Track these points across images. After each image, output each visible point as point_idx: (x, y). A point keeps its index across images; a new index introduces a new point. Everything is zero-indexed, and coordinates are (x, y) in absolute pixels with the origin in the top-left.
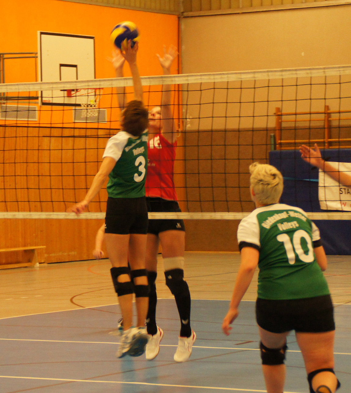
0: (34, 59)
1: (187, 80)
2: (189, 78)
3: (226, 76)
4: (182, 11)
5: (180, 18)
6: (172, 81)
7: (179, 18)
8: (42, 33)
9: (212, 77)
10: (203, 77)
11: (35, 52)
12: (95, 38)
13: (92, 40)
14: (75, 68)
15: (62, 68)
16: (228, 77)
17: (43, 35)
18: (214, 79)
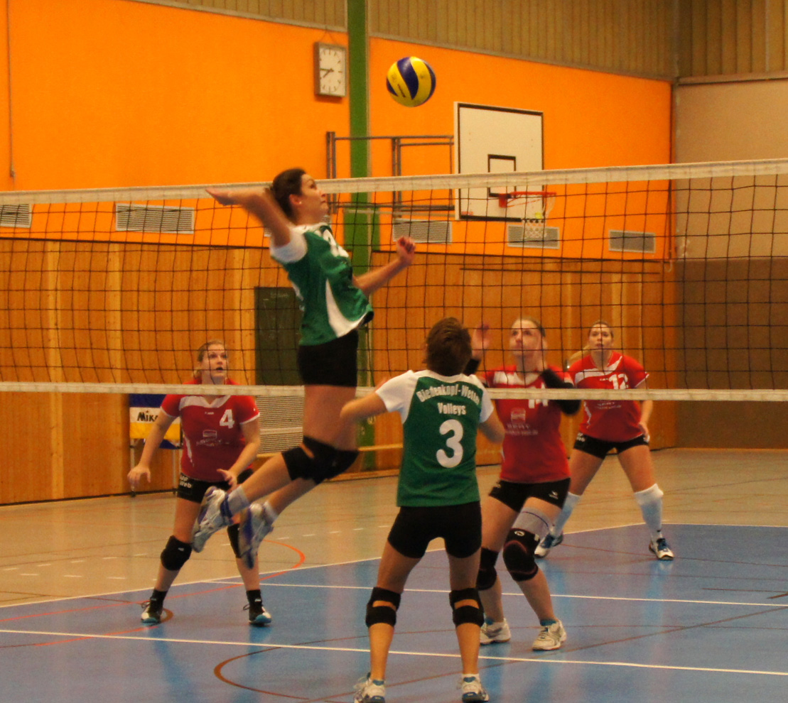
0: (448, 147)
1: (710, 172)
2: (714, 169)
3: (773, 166)
4: (677, 75)
5: (675, 85)
6: (685, 173)
7: (672, 87)
8: (460, 106)
9: (751, 167)
10: (735, 167)
11: (450, 134)
12: (544, 114)
13: (539, 118)
14: (512, 162)
15: (492, 161)
16: (776, 167)
17: (462, 109)
18: (754, 170)
